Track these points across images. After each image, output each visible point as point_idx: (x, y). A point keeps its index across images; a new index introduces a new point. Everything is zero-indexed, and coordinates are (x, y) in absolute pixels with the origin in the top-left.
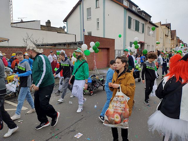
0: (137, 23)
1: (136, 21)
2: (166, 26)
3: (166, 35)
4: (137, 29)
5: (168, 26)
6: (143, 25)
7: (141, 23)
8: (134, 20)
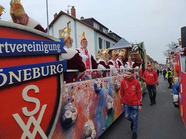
0: (108, 44)
1: (107, 42)
7: (112, 44)
8: (104, 41)
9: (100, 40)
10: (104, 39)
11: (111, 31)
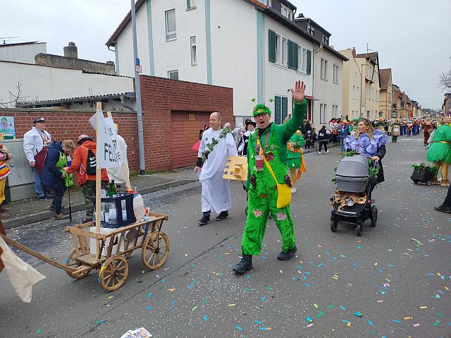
0: (293, 49)
1: (290, 43)
2: (368, 59)
3: (367, 80)
4: (293, 64)
6: (309, 53)
8: (284, 39)
9: (273, 38)
10: (284, 35)
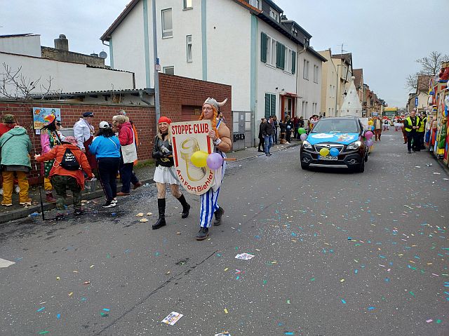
0: (281, 50)
2: (343, 60)
4: (280, 64)
5: (346, 60)
6: (294, 54)
7: (290, 50)
8: (273, 41)
10: (274, 37)
11: (284, 18)
